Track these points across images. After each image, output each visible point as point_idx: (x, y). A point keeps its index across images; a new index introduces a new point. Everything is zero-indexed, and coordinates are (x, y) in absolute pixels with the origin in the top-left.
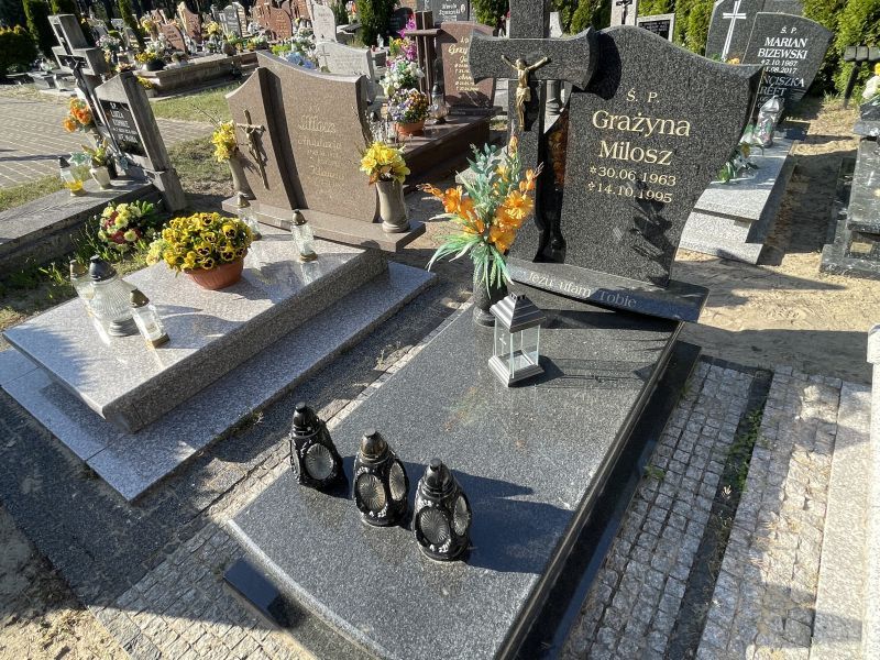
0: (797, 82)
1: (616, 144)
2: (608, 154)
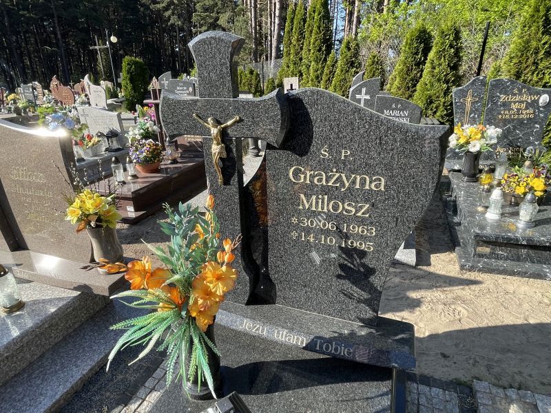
1: (314, 197)
2: (307, 207)
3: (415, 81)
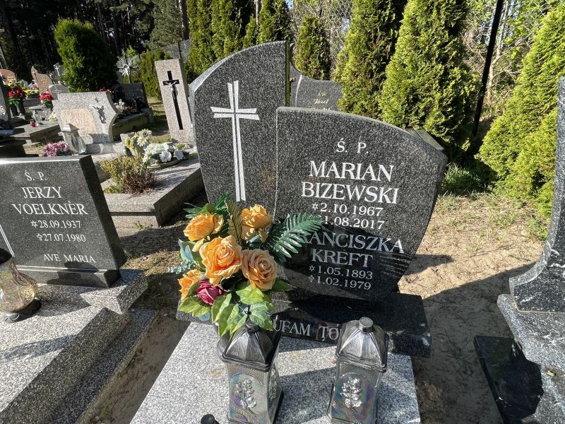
0: (390, 245)
3: (383, 60)
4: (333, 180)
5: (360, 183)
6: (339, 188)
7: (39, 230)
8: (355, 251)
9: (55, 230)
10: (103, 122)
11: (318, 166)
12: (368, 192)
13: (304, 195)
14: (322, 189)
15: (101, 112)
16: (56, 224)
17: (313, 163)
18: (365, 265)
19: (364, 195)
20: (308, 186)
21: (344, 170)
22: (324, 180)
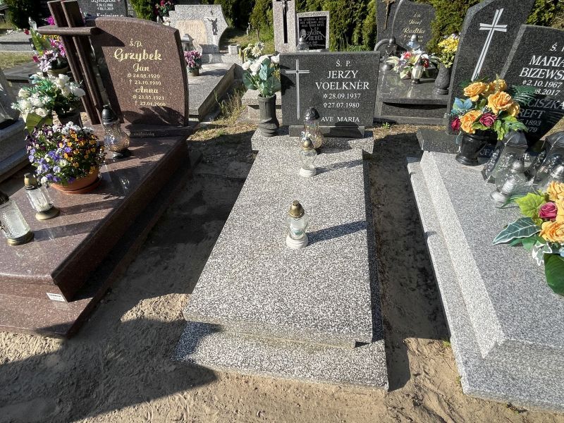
0: (558, 105)
4: (542, 66)
5: (555, 68)
6: (543, 71)
7: (327, 100)
8: (536, 108)
9: (339, 100)
10: (215, 34)
11: (536, 58)
12: (558, 74)
13: (521, 75)
14: (533, 72)
15: (214, 24)
16: (343, 96)
17: (534, 56)
18: (539, 117)
19: (556, 75)
20: (526, 70)
21: (550, 61)
22: (537, 67)
